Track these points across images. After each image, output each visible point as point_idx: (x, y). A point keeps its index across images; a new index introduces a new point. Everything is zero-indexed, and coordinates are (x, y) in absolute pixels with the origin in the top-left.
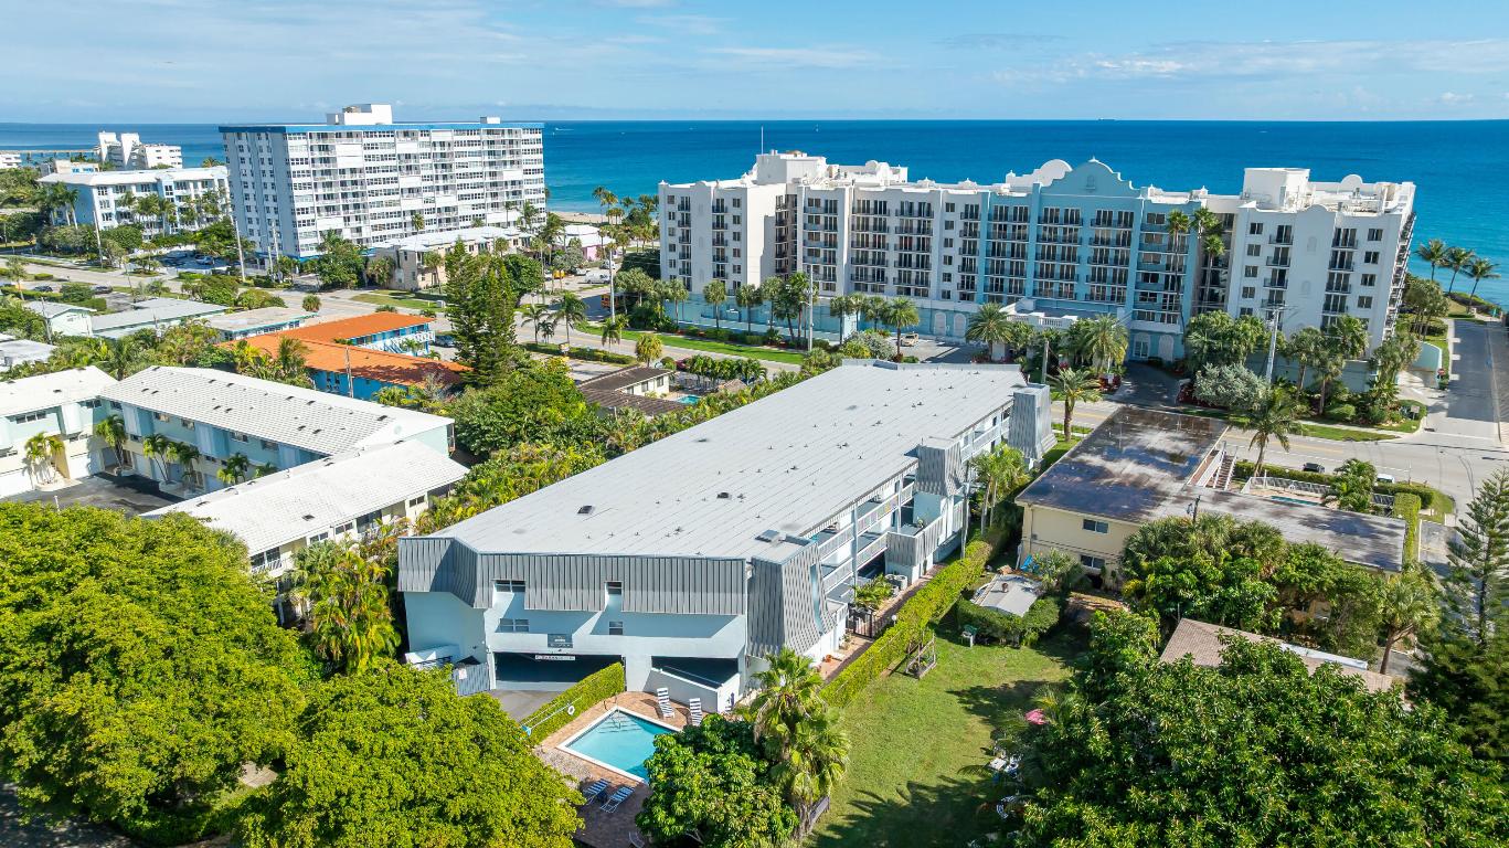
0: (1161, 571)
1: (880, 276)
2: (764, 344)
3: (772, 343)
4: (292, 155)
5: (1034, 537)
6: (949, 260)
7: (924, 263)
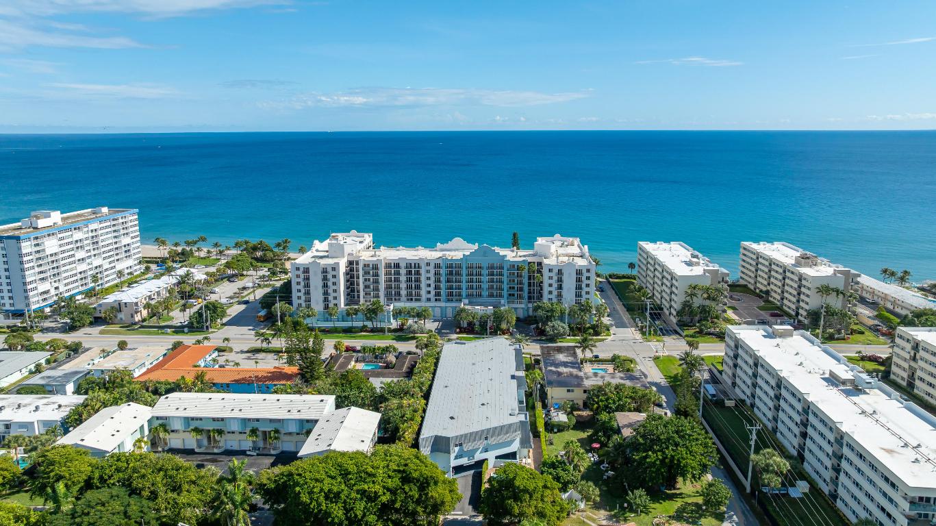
0: (602, 401)
1: (399, 294)
2: (361, 332)
3: (366, 331)
4: (24, 251)
5: (552, 397)
6: (429, 285)
7: (418, 287)
